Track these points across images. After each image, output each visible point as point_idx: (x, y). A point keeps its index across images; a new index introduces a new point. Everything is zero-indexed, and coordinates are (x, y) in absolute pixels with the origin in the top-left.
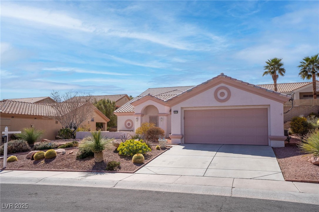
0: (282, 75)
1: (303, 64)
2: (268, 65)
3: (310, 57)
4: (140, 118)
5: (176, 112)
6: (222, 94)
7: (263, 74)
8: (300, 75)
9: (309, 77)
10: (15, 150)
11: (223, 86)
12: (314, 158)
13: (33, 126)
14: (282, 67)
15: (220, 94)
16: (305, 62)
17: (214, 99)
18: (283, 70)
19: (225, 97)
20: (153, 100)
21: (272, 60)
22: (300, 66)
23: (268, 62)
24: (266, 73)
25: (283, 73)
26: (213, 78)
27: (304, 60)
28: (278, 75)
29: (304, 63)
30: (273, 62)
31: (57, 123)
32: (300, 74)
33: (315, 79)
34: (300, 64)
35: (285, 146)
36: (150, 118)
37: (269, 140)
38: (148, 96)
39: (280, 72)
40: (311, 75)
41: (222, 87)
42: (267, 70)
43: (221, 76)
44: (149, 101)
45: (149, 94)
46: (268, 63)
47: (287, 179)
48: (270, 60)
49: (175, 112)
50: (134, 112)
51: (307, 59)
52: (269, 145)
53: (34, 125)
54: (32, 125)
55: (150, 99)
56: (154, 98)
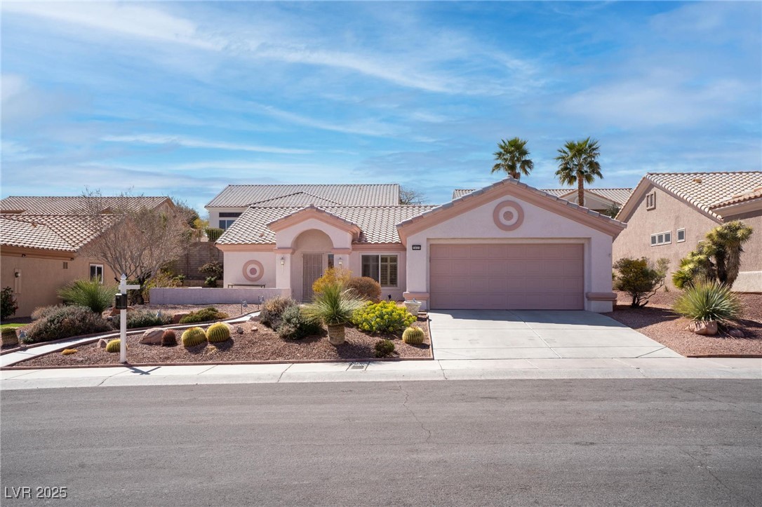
0: (526, 173)
1: (564, 155)
2: (502, 151)
3: (576, 143)
4: (288, 256)
5: (417, 247)
6: (508, 215)
7: (491, 169)
8: (559, 175)
9: (571, 179)
10: (79, 327)
11: (510, 199)
12: (696, 325)
13: (19, 275)
14: (527, 158)
15: (504, 215)
16: (567, 150)
17: (494, 224)
18: (528, 163)
19: (514, 220)
20: (321, 220)
21: (509, 140)
22: (559, 158)
23: (503, 144)
24: (497, 166)
25: (528, 170)
26: (495, 185)
27: (567, 147)
28: (519, 174)
29: (565, 152)
30: (512, 146)
31: (67, 268)
32: (558, 173)
33: (582, 185)
34: (559, 154)
35: (614, 310)
36: (304, 257)
37: (586, 299)
38: (309, 209)
39: (523, 167)
40: (575, 178)
41: (508, 201)
42: (499, 162)
43: (509, 181)
44: (311, 219)
45: (312, 206)
46: (502, 147)
47: (689, 355)
48: (506, 142)
49: (414, 248)
50: (275, 244)
51: (571, 147)
52: (586, 308)
53: (20, 271)
54: (16, 271)
55: (313, 217)
56: (324, 214)
